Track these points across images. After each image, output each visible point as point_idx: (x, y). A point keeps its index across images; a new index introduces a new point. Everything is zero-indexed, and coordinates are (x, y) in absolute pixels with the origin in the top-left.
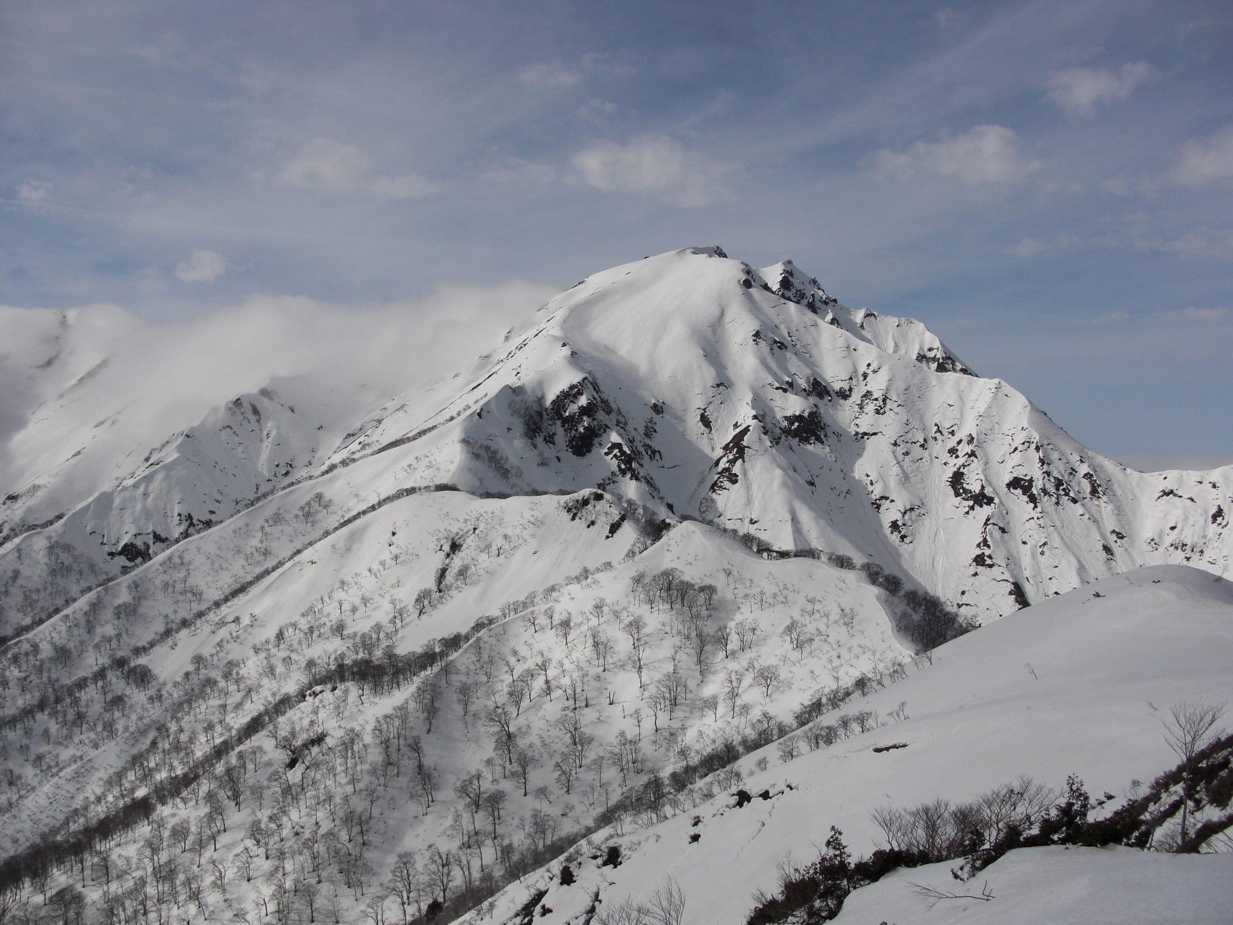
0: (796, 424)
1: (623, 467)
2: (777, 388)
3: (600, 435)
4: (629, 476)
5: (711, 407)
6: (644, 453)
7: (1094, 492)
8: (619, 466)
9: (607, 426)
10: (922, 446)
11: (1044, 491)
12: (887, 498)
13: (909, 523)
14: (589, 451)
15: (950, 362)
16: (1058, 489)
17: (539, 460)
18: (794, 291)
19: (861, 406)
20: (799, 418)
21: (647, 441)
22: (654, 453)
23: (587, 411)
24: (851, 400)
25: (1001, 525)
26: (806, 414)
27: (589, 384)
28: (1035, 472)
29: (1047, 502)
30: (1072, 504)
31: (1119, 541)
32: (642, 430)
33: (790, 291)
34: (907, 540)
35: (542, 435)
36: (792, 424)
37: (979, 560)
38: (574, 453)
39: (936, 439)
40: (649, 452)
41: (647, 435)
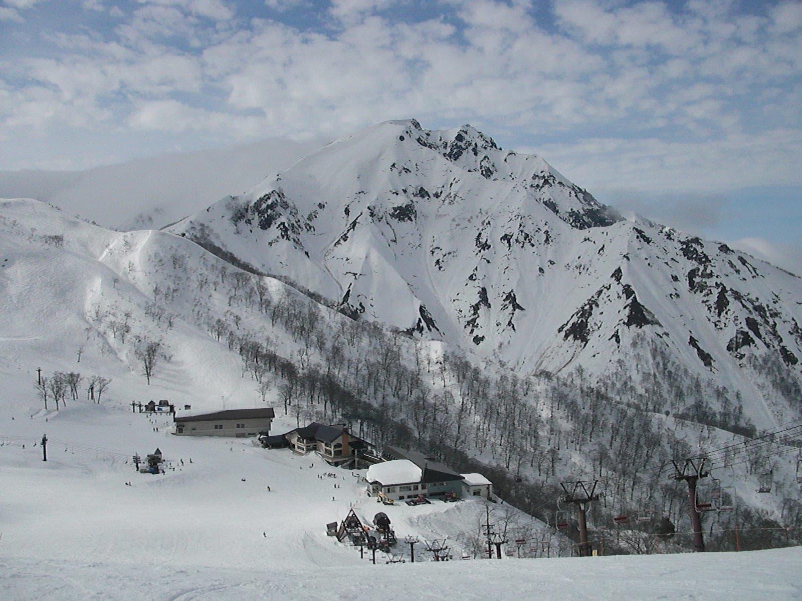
0: (398, 211)
1: (283, 234)
2: (393, 193)
3: (276, 219)
4: (285, 238)
5: (352, 204)
6: (304, 228)
7: (547, 240)
8: (281, 233)
9: (281, 214)
10: (469, 220)
11: (517, 241)
12: (439, 248)
13: (445, 261)
14: (269, 227)
15: (552, 178)
16: (525, 239)
17: (235, 231)
18: (464, 142)
19: (444, 201)
20: (400, 208)
21: (308, 222)
22: (309, 228)
23: (271, 207)
24: (440, 198)
25: (488, 259)
26: (404, 206)
27: (276, 194)
28: (515, 231)
29: (516, 247)
30: (531, 247)
31: (550, 265)
32: (306, 217)
33: (462, 142)
34: (442, 269)
35: (245, 220)
36: (396, 211)
37: (471, 278)
38: (261, 228)
39: (477, 217)
40: (308, 227)
41: (309, 219)
